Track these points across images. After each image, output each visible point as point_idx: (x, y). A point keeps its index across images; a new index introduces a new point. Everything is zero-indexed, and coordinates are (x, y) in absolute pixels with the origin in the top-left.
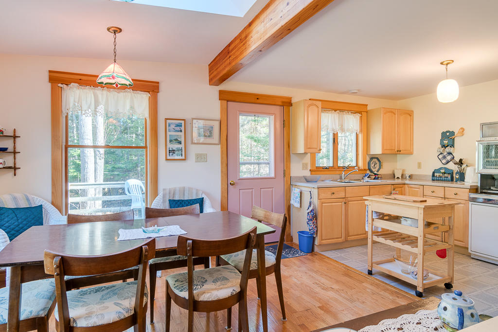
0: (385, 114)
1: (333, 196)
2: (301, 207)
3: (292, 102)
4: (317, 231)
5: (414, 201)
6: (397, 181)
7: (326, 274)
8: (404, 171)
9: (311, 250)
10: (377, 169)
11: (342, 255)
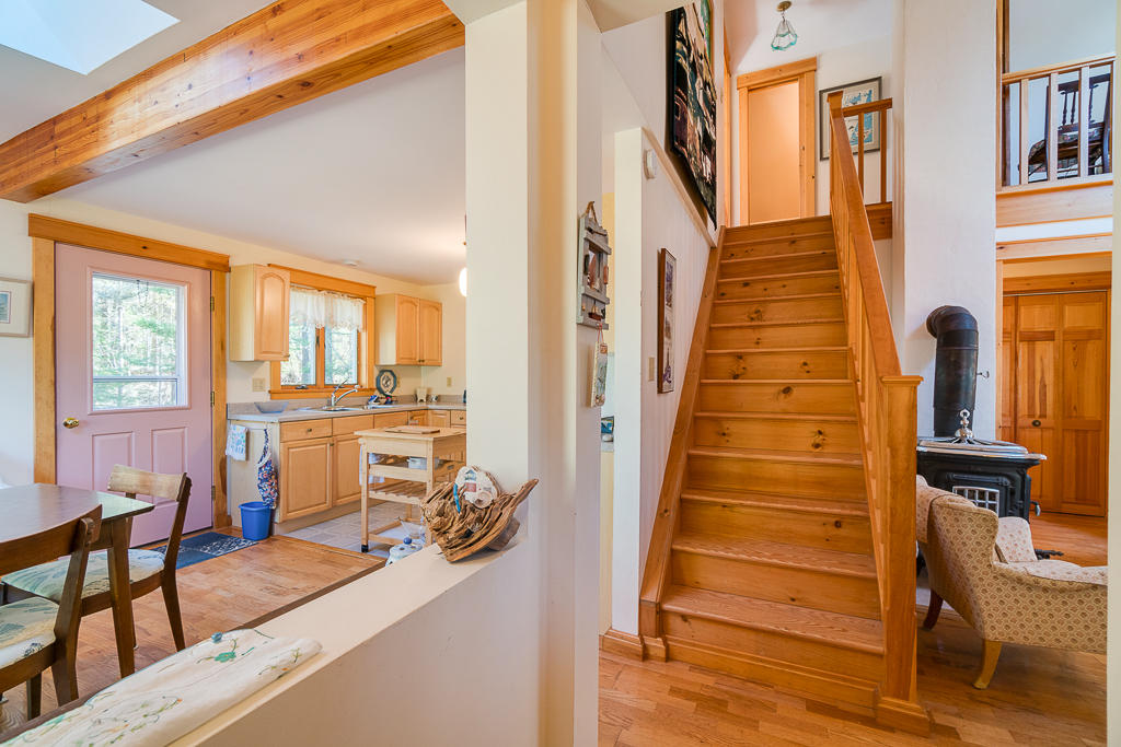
0: (402, 303)
1: (310, 435)
2: (247, 458)
3: (231, 264)
4: (278, 498)
5: (424, 433)
6: (419, 405)
7: (288, 568)
8: (429, 390)
9: (267, 533)
10: (390, 388)
11: (325, 531)
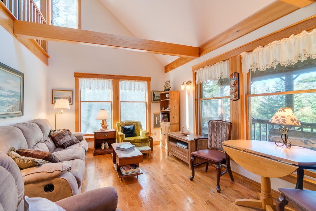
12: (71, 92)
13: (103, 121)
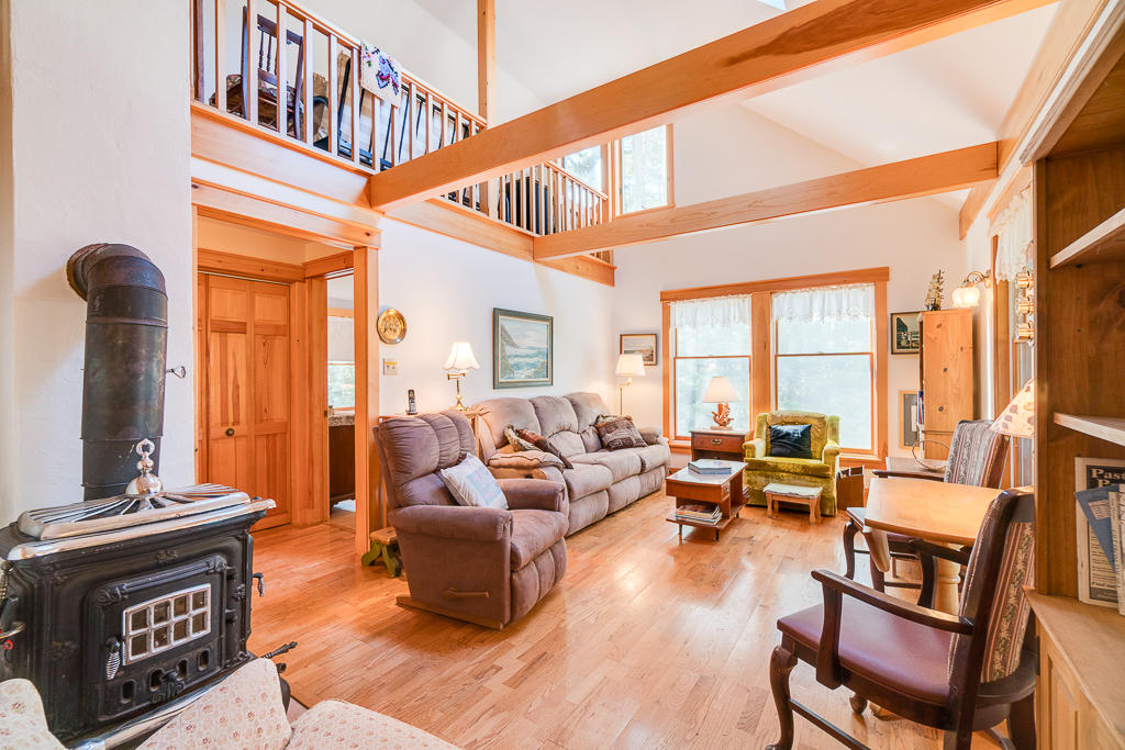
12: (654, 337)
13: (720, 407)
